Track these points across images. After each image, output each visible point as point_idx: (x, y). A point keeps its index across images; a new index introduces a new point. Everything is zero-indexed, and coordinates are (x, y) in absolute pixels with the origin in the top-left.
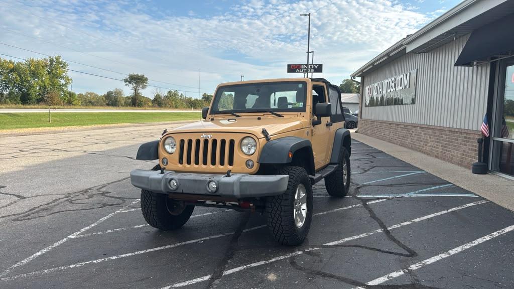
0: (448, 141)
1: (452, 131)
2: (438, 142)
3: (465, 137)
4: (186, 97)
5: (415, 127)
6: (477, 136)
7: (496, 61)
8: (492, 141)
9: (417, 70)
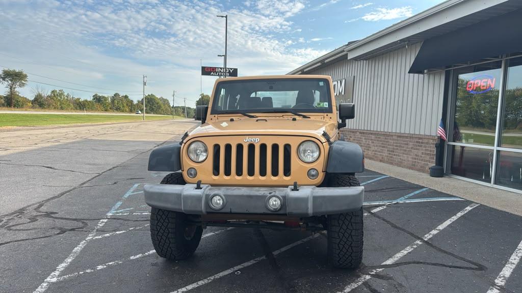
0: (396, 146)
1: (400, 136)
2: (383, 147)
3: (417, 142)
4: (73, 98)
5: (353, 132)
6: (432, 141)
7: (450, 70)
8: (447, 146)
9: (354, 77)
